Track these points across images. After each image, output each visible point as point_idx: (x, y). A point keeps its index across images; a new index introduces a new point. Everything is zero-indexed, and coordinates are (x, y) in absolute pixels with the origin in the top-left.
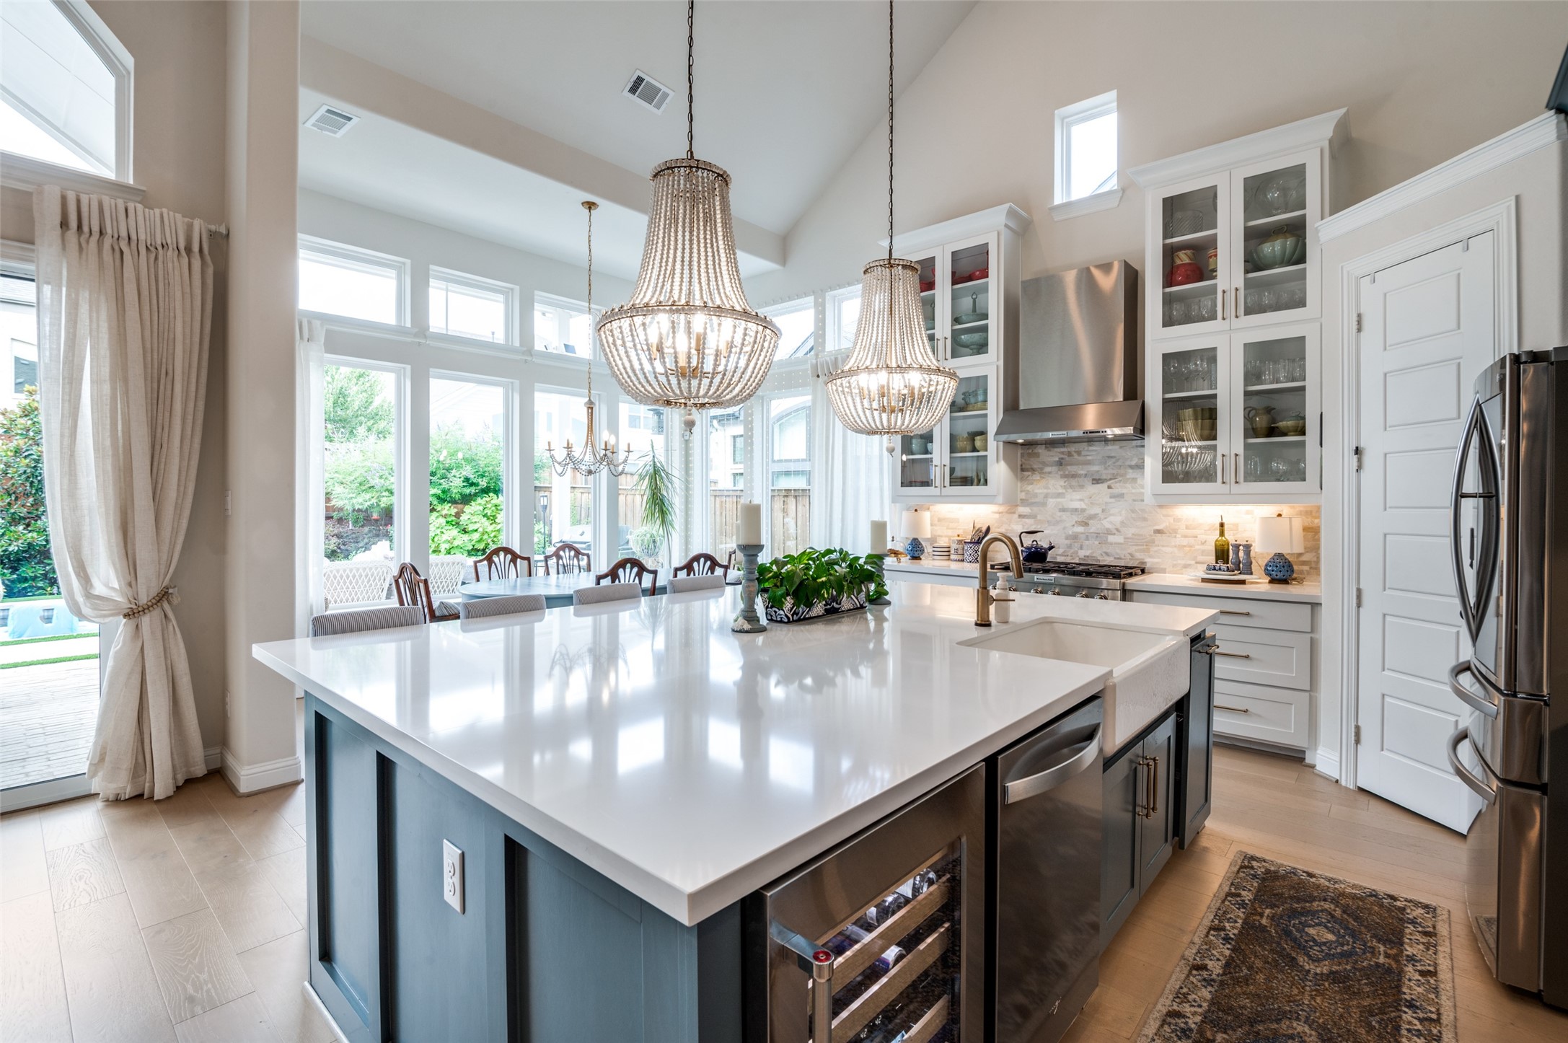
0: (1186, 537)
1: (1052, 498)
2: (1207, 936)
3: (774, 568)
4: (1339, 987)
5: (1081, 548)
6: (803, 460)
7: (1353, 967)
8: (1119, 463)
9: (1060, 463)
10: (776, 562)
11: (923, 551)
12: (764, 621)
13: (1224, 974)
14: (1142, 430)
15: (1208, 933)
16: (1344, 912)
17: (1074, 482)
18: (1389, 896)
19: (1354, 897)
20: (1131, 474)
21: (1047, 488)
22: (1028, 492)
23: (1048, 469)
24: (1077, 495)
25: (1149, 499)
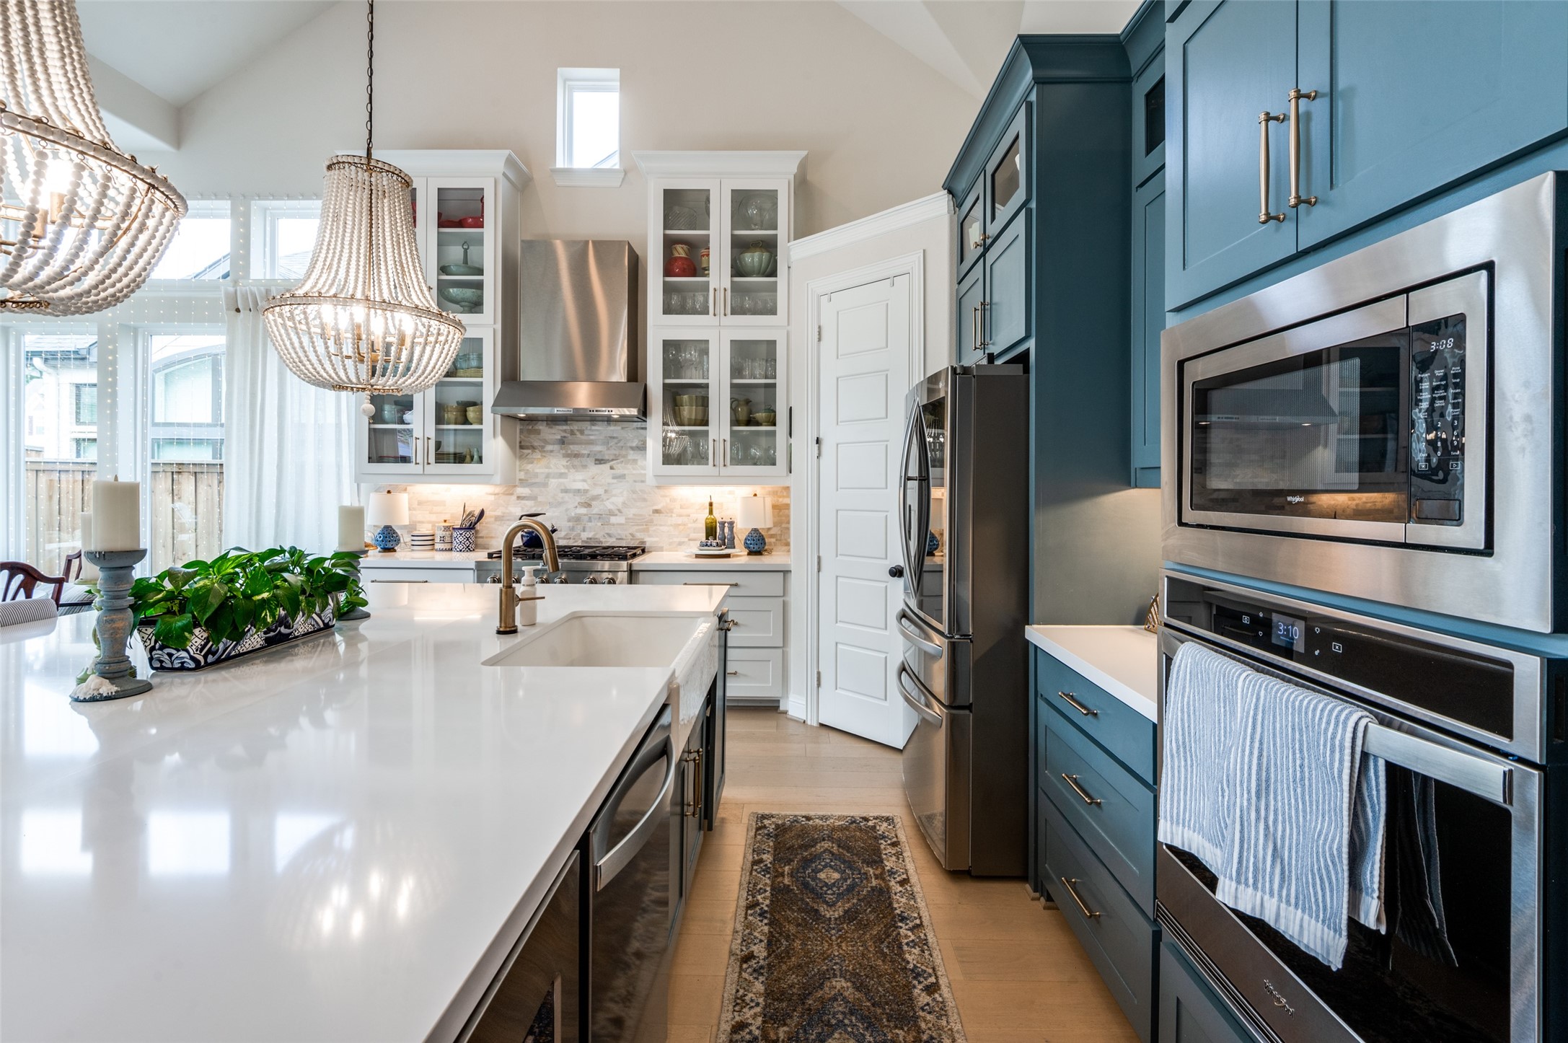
0: (680, 516)
1: (553, 478)
2: (746, 918)
3: (168, 585)
4: (854, 925)
5: (584, 531)
6: (208, 425)
7: (859, 900)
8: (621, 444)
9: (562, 442)
10: (170, 574)
11: (398, 541)
12: (144, 672)
13: (769, 955)
14: (644, 413)
15: (746, 914)
16: (839, 846)
17: (576, 462)
18: (862, 818)
19: (842, 828)
20: (632, 455)
21: (548, 467)
22: (527, 472)
23: (549, 447)
24: (579, 476)
25: (650, 480)
